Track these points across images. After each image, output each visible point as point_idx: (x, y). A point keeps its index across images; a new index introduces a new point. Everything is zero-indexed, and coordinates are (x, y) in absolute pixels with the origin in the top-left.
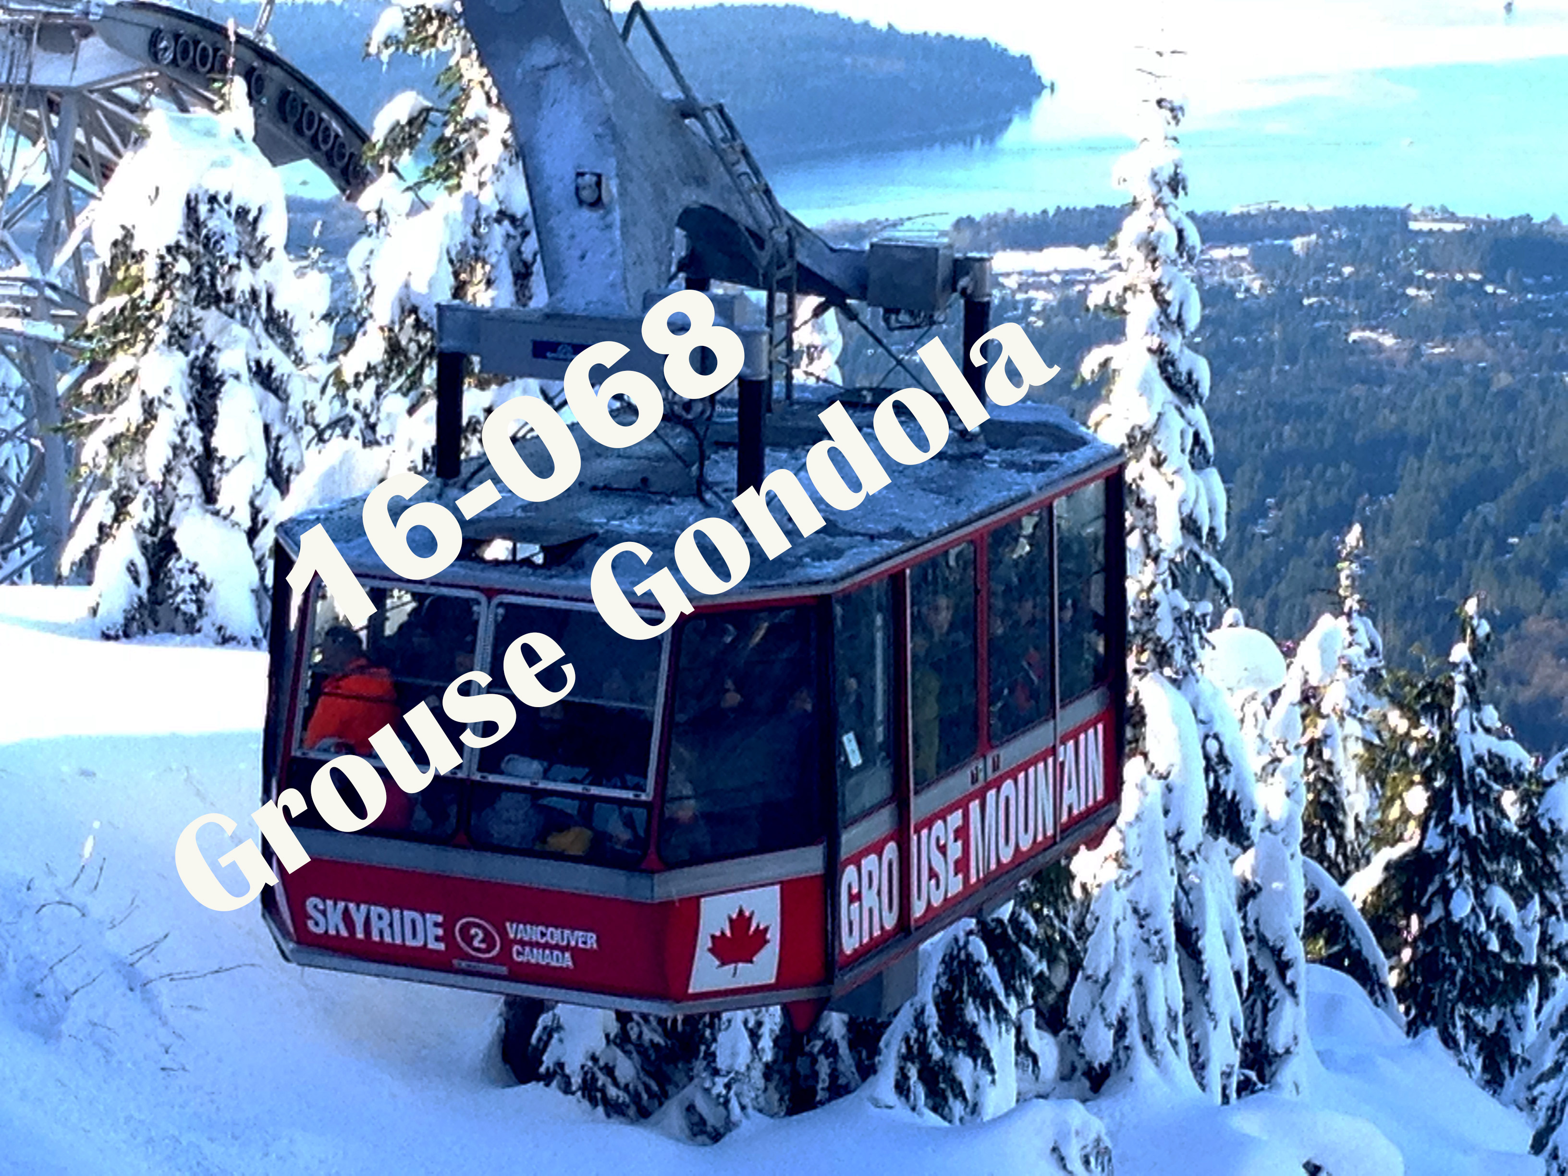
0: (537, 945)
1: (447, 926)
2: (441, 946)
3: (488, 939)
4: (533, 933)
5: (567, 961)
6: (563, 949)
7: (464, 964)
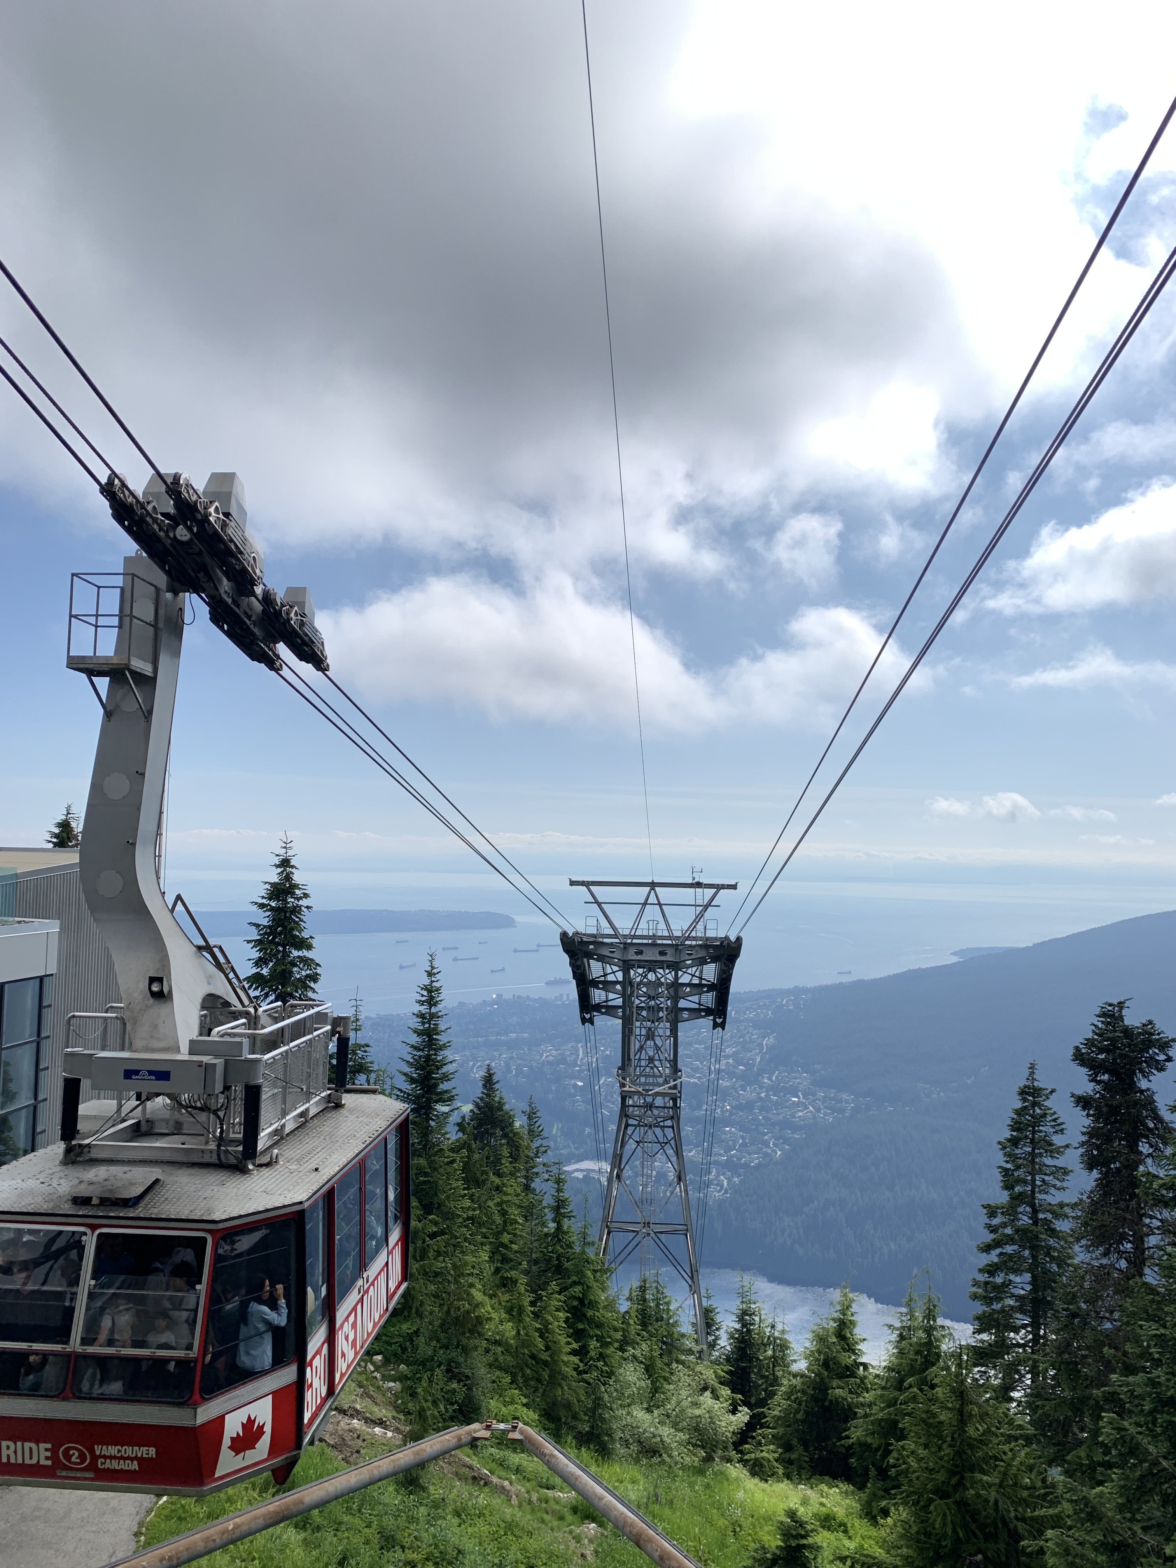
0: (115, 1457)
1: (54, 1451)
2: (49, 1463)
3: (82, 1457)
4: (113, 1450)
5: (135, 1466)
6: (132, 1459)
7: (64, 1474)
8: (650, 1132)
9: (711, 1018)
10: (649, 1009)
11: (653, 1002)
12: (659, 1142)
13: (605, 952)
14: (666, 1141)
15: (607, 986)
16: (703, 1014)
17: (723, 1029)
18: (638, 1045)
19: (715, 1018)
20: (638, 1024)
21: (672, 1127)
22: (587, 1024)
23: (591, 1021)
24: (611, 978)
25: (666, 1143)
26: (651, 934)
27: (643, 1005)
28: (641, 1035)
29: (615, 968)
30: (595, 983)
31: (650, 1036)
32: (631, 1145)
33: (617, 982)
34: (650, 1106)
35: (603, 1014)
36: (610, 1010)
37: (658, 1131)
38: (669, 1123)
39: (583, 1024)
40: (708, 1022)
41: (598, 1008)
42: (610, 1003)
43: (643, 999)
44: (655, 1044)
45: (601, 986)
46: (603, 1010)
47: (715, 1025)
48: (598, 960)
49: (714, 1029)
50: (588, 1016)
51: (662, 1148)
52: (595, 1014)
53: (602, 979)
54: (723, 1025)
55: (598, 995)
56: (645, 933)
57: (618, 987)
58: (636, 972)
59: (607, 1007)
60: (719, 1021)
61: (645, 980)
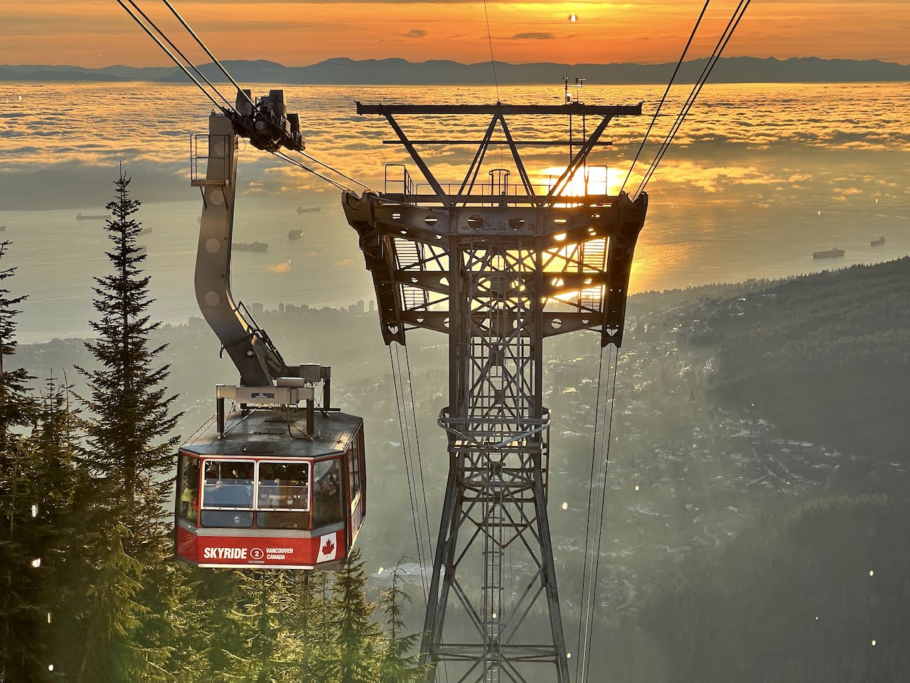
0: (275, 554)
1: (248, 552)
2: (245, 557)
3: (260, 554)
4: (274, 551)
5: (283, 557)
6: (282, 554)
7: (251, 562)
8: (498, 508)
9: (600, 327)
10: (494, 314)
11: (501, 305)
12: (512, 524)
13: (420, 222)
14: (524, 522)
15: (427, 281)
16: (585, 322)
17: (619, 346)
18: (478, 374)
19: (604, 328)
20: (478, 340)
21: (533, 500)
22: (393, 343)
23: (401, 338)
24: (432, 266)
25: (525, 526)
26: (496, 193)
27: (485, 309)
28: (482, 358)
29: (439, 251)
30: (404, 276)
31: (497, 358)
32: (467, 530)
33: (442, 273)
34: (498, 468)
35: (420, 325)
36: (431, 320)
37: (511, 507)
38: (529, 494)
39: (387, 343)
40: (594, 335)
41: (411, 316)
42: (431, 308)
43: (485, 300)
44: (505, 370)
45: (415, 281)
46: (420, 320)
47: (606, 340)
48: (409, 237)
49: (603, 344)
50: (394, 330)
51: (519, 533)
52: (406, 326)
53: (417, 268)
54: (617, 340)
55: (411, 297)
56: (487, 192)
57: (444, 281)
58: (472, 256)
59: (427, 315)
60: (611, 332)
61: (487, 269)
